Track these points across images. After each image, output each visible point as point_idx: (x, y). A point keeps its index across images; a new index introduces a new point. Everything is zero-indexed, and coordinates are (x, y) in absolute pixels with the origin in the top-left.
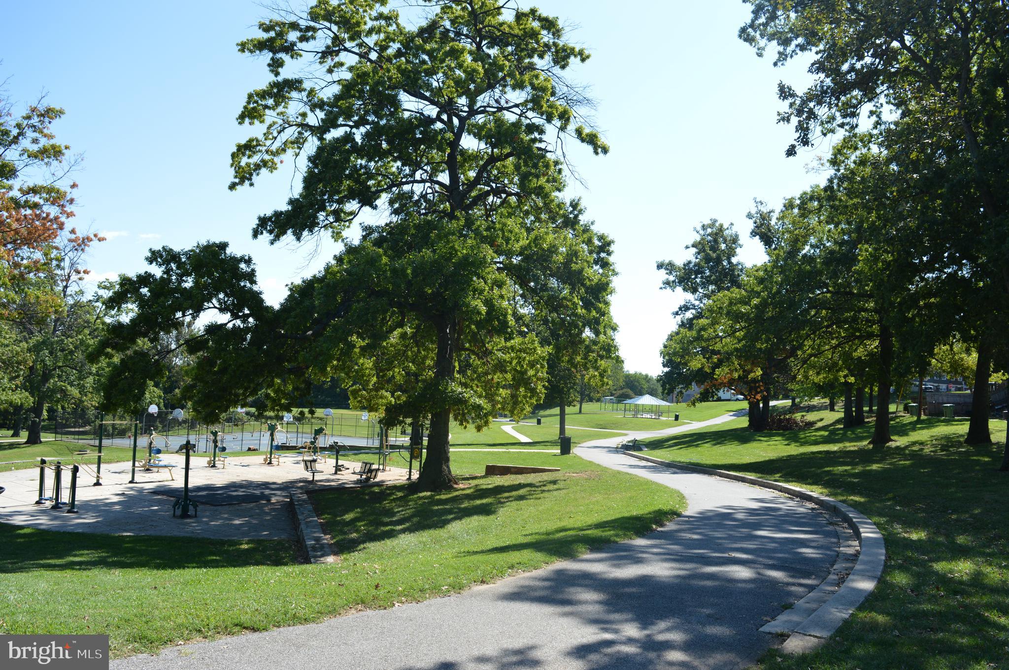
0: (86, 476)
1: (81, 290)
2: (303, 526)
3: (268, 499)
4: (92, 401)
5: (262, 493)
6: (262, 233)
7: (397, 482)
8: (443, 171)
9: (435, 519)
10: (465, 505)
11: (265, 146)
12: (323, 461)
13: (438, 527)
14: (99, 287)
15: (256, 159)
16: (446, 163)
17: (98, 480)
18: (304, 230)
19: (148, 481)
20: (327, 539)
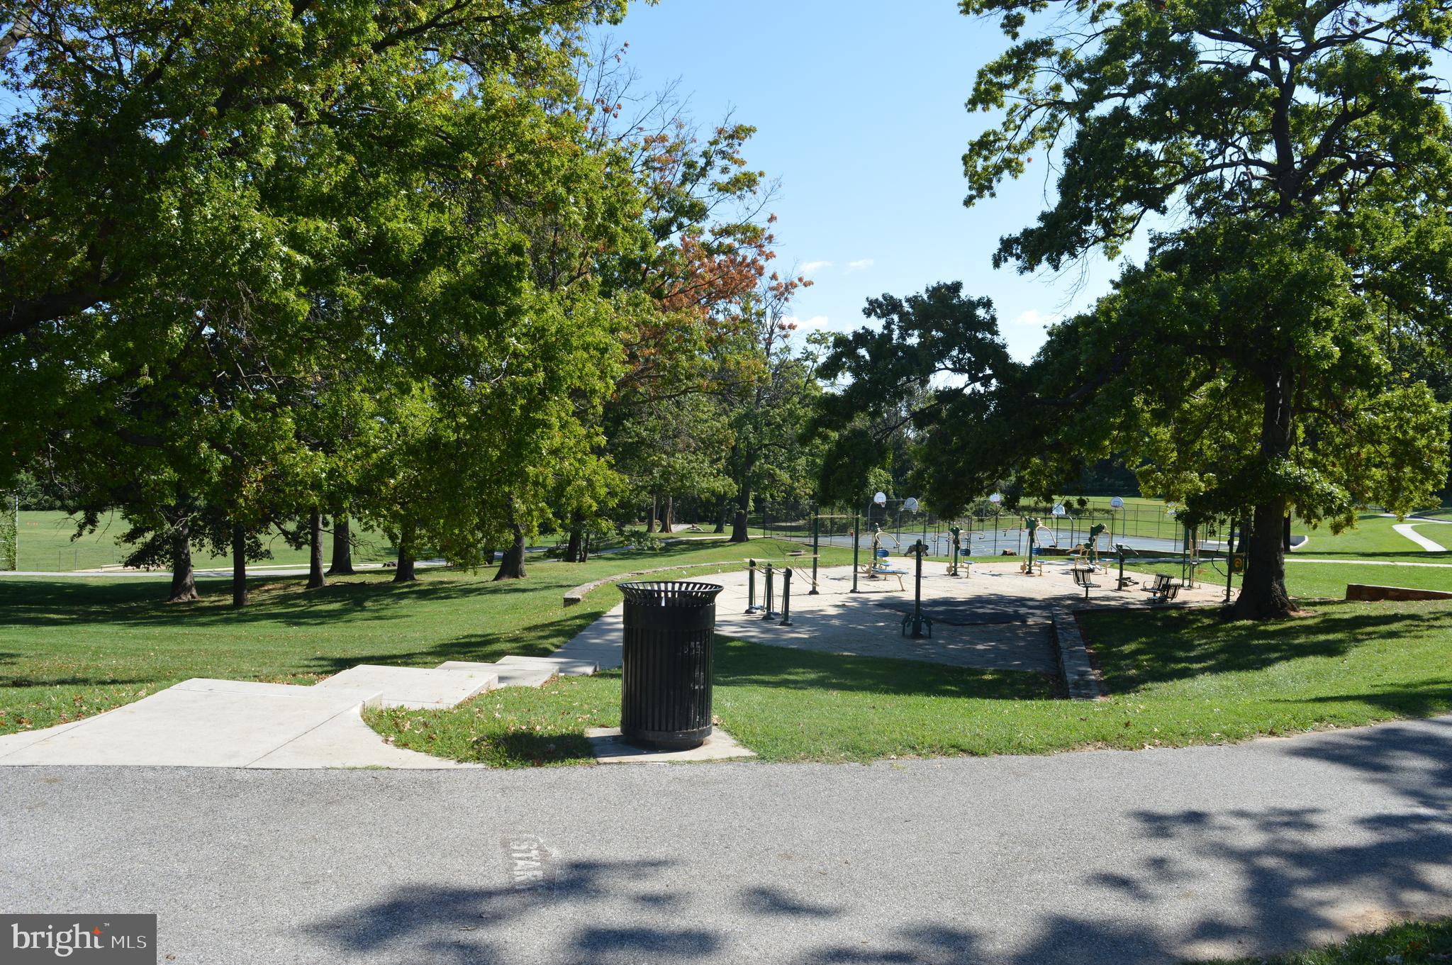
0: (801, 582)
1: (787, 347)
2: (1065, 657)
3: (1023, 619)
4: (806, 488)
5: (1016, 612)
6: (1006, 260)
7: (1206, 604)
8: (1267, 142)
9: (1251, 657)
10: (1301, 640)
11: (1006, 140)
12: (1103, 571)
13: (1252, 668)
14: (808, 341)
15: (995, 159)
16: (1270, 131)
17: (814, 588)
18: (1062, 254)
19: (875, 590)
20: (1094, 674)
